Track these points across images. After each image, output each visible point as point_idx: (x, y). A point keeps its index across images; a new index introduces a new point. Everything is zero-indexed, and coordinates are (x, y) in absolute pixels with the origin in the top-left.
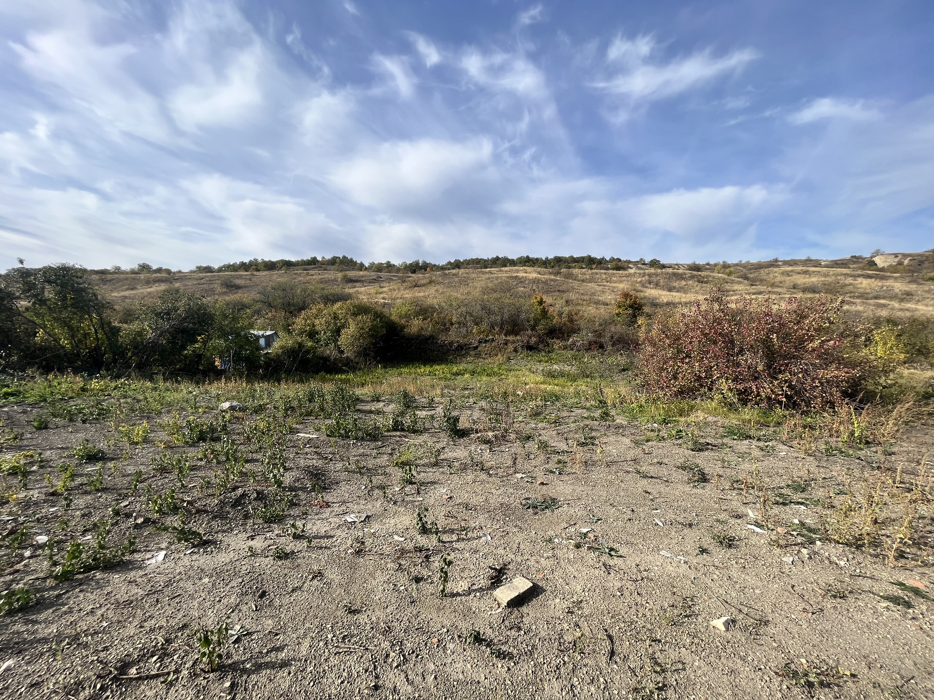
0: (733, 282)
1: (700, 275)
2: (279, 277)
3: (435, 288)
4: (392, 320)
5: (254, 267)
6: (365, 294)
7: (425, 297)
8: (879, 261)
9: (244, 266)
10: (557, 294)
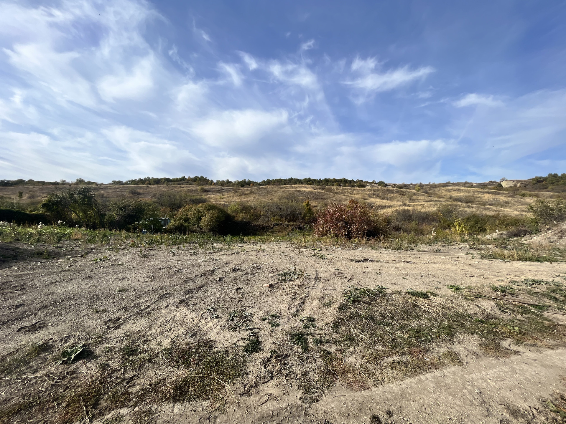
0: (419, 195)
1: (402, 191)
2: (163, 188)
3: (254, 196)
4: (228, 213)
5: (148, 182)
6: (213, 198)
7: (248, 201)
8: (504, 184)
9: (141, 181)
10: (321, 200)
